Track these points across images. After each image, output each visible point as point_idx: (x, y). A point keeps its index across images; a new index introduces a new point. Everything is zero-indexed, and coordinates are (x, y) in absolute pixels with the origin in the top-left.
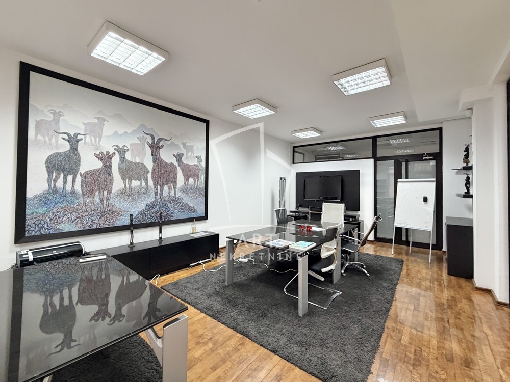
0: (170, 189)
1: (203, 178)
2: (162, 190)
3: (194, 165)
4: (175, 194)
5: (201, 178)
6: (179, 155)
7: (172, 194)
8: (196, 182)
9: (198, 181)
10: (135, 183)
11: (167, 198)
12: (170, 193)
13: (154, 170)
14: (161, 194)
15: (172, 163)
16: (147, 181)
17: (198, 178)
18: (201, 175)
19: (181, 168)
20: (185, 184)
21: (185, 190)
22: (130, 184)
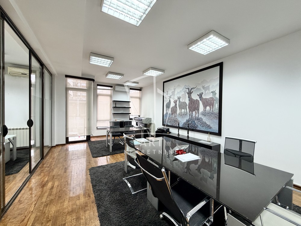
0: (196, 113)
1: (217, 106)
2: (192, 113)
3: (210, 98)
4: (198, 116)
5: (215, 106)
7: (197, 116)
8: (212, 109)
9: (213, 108)
10: (183, 110)
11: (195, 117)
12: (196, 115)
13: (189, 104)
14: (192, 116)
15: (197, 100)
16: (186, 110)
17: (213, 106)
18: (215, 104)
19: (202, 101)
20: (204, 110)
21: (204, 114)
22: (181, 111)
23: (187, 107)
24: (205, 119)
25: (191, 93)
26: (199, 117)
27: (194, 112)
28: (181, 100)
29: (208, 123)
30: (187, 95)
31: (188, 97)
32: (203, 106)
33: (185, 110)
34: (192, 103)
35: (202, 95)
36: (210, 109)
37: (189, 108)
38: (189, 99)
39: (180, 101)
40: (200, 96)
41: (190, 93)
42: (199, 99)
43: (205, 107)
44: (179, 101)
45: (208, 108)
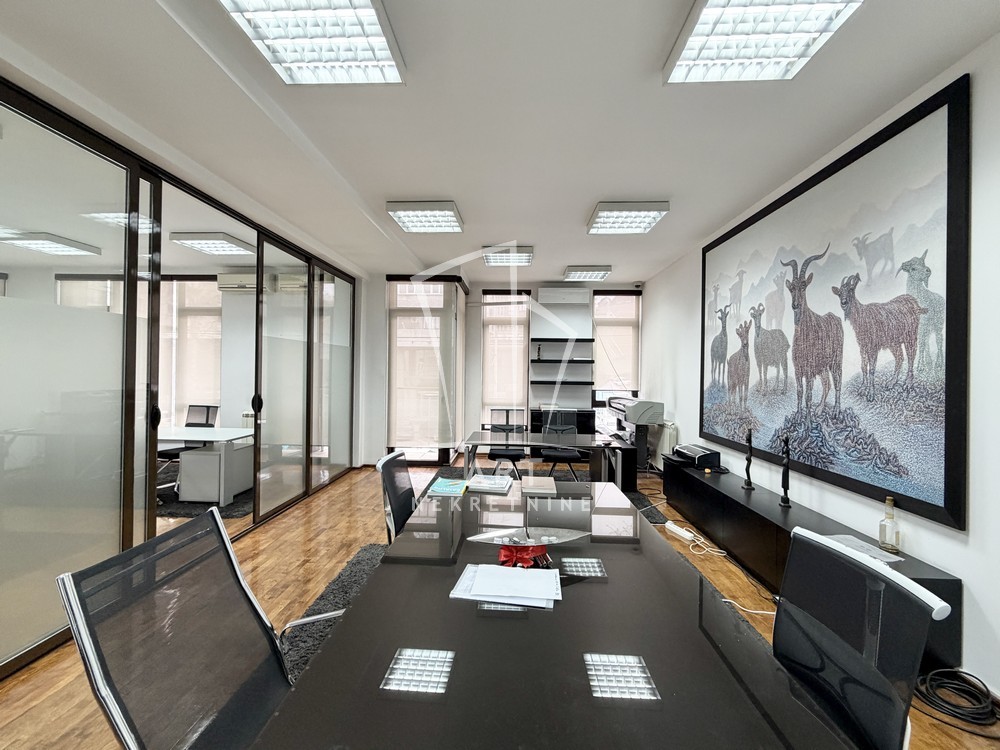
0: (826, 384)
1: (934, 343)
2: (810, 387)
3: (897, 300)
4: (837, 399)
5: (924, 344)
6: (848, 284)
7: (831, 399)
8: (905, 365)
9: (911, 358)
11: (821, 408)
12: (825, 395)
13: (796, 340)
14: (809, 399)
15: (830, 316)
17: (911, 346)
18: (926, 334)
19: (854, 322)
20: (864, 371)
21: (867, 390)
23: (790, 354)
24: (869, 419)
25: (805, 284)
26: (843, 407)
27: (817, 382)
28: (764, 325)
29: (886, 444)
30: (788, 297)
31: (794, 308)
32: (858, 349)
33: (778, 372)
34: (811, 336)
35: (853, 290)
36: (898, 366)
37: (795, 358)
38: (796, 315)
39: (760, 327)
40: (846, 294)
41: (799, 286)
42: (840, 313)
43: (870, 351)
44: (758, 327)
45: (885, 357)
